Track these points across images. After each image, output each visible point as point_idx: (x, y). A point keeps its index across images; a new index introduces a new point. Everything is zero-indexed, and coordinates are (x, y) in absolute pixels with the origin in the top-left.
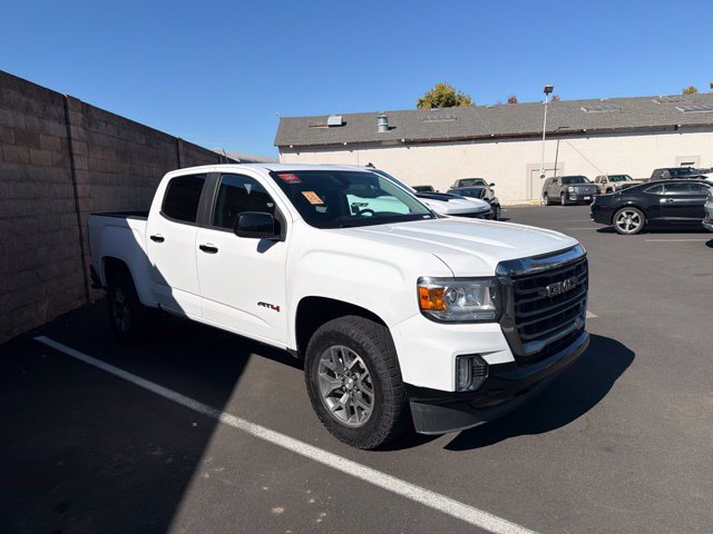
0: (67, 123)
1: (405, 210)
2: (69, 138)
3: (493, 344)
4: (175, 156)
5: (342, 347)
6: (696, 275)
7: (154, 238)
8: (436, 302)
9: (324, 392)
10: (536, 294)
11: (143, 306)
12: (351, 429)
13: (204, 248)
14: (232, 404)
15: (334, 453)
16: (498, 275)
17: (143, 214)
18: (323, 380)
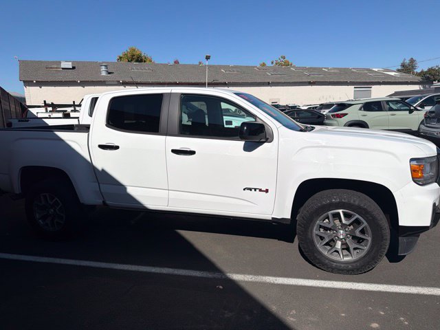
5: (341, 211)
7: (103, 147)
12: (347, 263)
13: (178, 152)
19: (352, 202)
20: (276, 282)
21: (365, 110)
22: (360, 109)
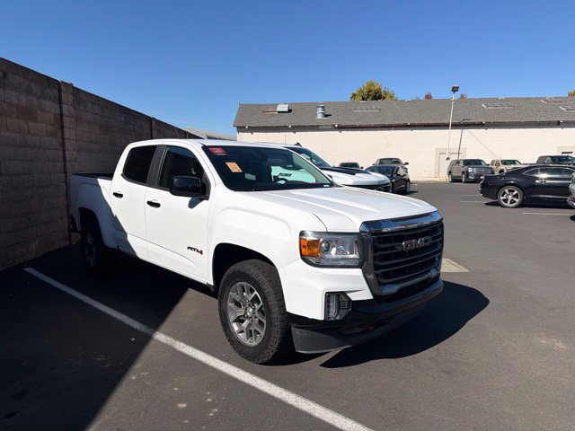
0: (61, 103)
1: (311, 180)
2: (61, 115)
3: (356, 285)
4: (148, 131)
5: (245, 284)
6: (556, 242)
7: (115, 194)
8: (313, 251)
9: (232, 318)
10: (393, 248)
11: (106, 247)
12: (249, 347)
13: (150, 203)
14: (164, 326)
15: (234, 365)
16: (361, 232)
17: (110, 176)
18: (231, 308)
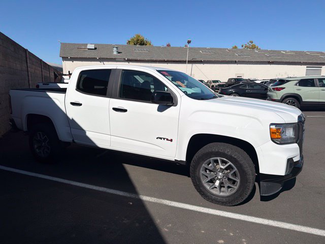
3: (296, 153)
5: (218, 158)
7: (73, 104)
12: (223, 197)
16: (298, 122)
19: (226, 152)
20: (170, 204)
21: (299, 85)
22: (296, 85)
